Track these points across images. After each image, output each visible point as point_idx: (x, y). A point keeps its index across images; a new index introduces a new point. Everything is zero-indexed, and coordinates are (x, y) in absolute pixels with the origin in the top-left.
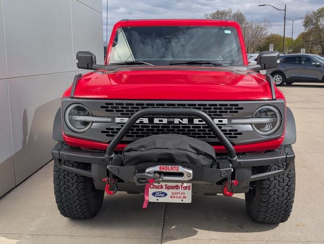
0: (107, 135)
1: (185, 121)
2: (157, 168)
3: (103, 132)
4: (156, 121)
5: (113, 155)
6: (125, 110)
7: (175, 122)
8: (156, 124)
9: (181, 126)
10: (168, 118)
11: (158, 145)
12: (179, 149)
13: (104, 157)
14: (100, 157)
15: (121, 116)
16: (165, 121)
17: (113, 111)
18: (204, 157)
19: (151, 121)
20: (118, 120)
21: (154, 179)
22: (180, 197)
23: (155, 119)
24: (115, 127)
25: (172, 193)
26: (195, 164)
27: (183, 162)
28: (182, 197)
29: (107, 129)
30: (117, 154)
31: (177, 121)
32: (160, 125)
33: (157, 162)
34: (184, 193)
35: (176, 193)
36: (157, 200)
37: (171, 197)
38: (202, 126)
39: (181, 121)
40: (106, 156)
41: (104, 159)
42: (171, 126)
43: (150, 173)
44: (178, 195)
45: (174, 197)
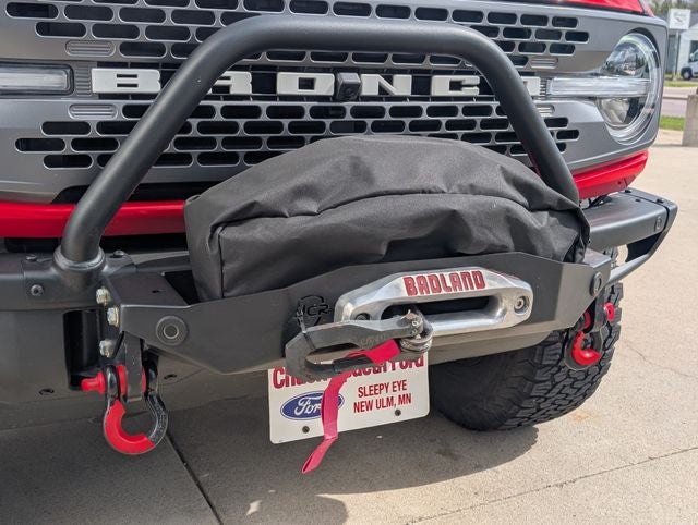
0: (50, 161)
1: (402, 85)
2: (394, 288)
3: (26, 144)
4: (287, 83)
5: (97, 261)
6: (142, 26)
7: (365, 92)
8: (284, 98)
9: (388, 105)
10: (336, 71)
11: (385, 180)
12: (474, 190)
13: (53, 271)
14: (28, 275)
15: (124, 58)
16: (324, 84)
17: (79, 31)
18: (553, 219)
19: (264, 83)
20: (104, 80)
21: (398, 341)
22: (390, 401)
23: (281, 76)
24: (93, 118)
25: (362, 393)
26: (532, 250)
27: (492, 250)
28: (396, 401)
29: (48, 127)
30: (113, 250)
31: (370, 84)
32: (307, 105)
33: (385, 260)
34: (402, 384)
35: (376, 389)
36: (306, 430)
37: (358, 407)
38: (460, 105)
39: (386, 84)
40: (62, 261)
41: (55, 282)
42: (348, 105)
43: (367, 316)
44: (384, 395)
45: (369, 406)
